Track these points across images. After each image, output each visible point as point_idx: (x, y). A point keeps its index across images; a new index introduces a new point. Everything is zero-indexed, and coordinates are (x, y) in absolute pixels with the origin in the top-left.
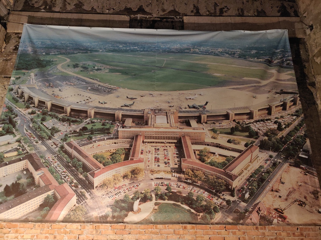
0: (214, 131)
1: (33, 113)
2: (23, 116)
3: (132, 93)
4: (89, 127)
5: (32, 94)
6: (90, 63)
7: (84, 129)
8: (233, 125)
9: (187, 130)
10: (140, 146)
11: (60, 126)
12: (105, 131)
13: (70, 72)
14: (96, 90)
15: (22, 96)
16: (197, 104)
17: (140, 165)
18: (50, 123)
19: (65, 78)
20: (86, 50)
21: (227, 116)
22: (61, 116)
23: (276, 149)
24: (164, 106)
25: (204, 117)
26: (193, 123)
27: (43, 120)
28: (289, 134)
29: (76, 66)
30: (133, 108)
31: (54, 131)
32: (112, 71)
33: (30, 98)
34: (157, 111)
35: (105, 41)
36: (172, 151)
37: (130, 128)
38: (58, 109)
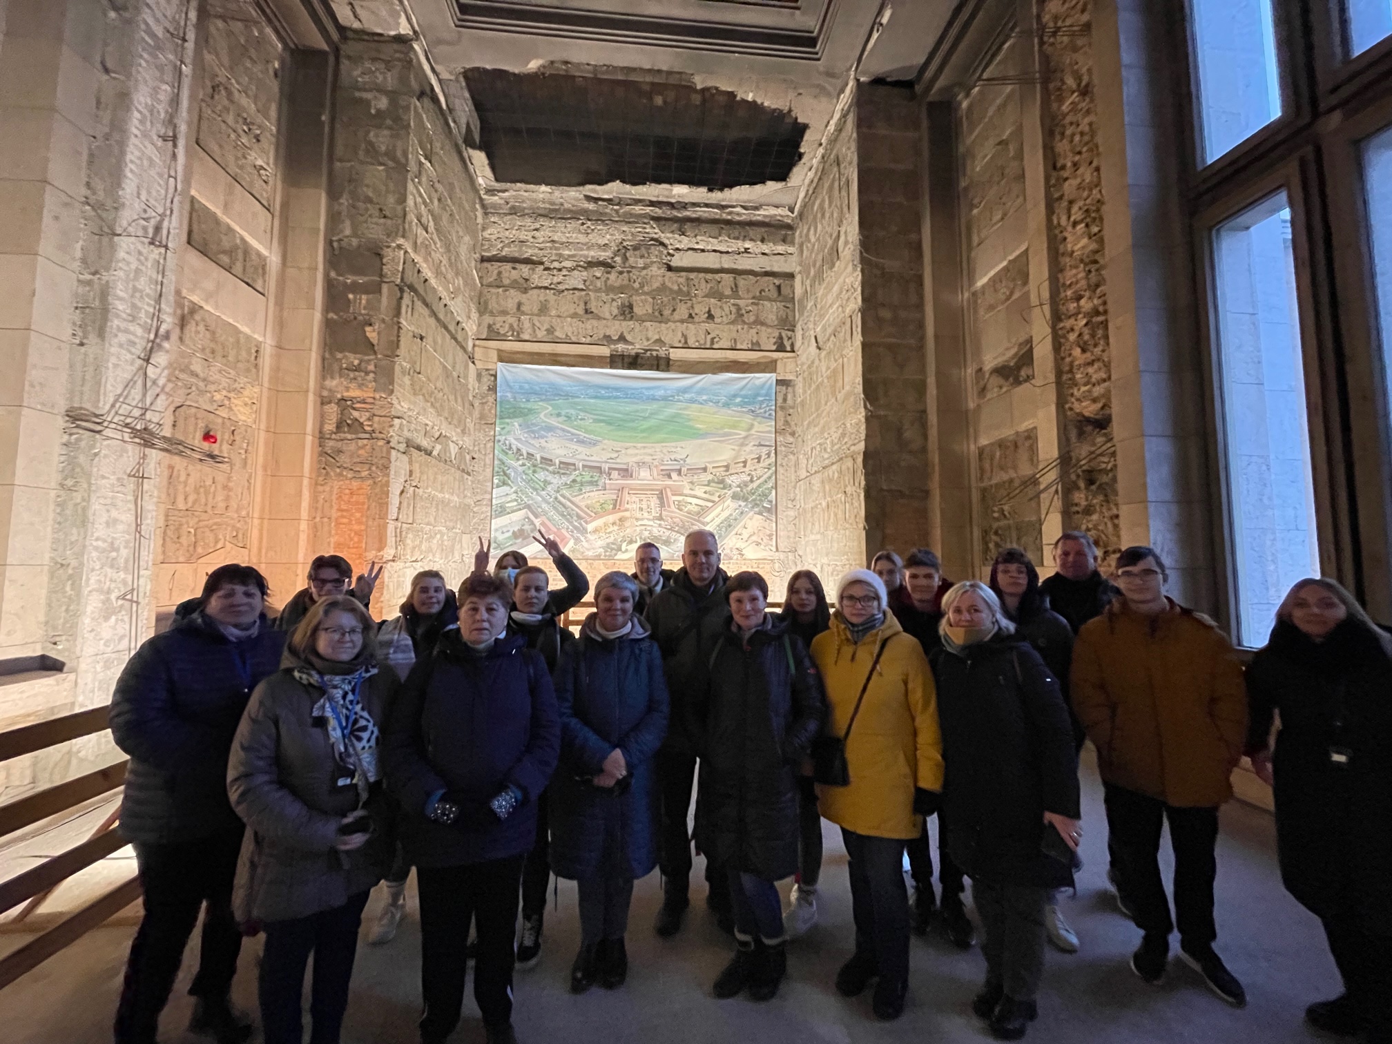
0: (692, 483)
1: (523, 465)
2: (515, 469)
3: (618, 445)
4: (579, 479)
5: (520, 446)
6: (573, 412)
7: (574, 481)
8: (710, 477)
9: (669, 482)
10: (627, 497)
11: (550, 478)
12: (593, 483)
13: (553, 422)
14: (581, 442)
15: (510, 448)
16: (678, 457)
17: (627, 514)
18: (541, 475)
19: (550, 429)
20: (567, 396)
21: (705, 469)
22: (551, 469)
23: (746, 500)
24: (648, 459)
25: (684, 470)
26: (674, 475)
27: (534, 472)
28: (759, 486)
29: (559, 415)
30: (618, 460)
31: (546, 483)
32: (596, 421)
33: (519, 450)
34: (641, 464)
35: (587, 385)
36: (654, 501)
37: (617, 480)
38: (547, 461)
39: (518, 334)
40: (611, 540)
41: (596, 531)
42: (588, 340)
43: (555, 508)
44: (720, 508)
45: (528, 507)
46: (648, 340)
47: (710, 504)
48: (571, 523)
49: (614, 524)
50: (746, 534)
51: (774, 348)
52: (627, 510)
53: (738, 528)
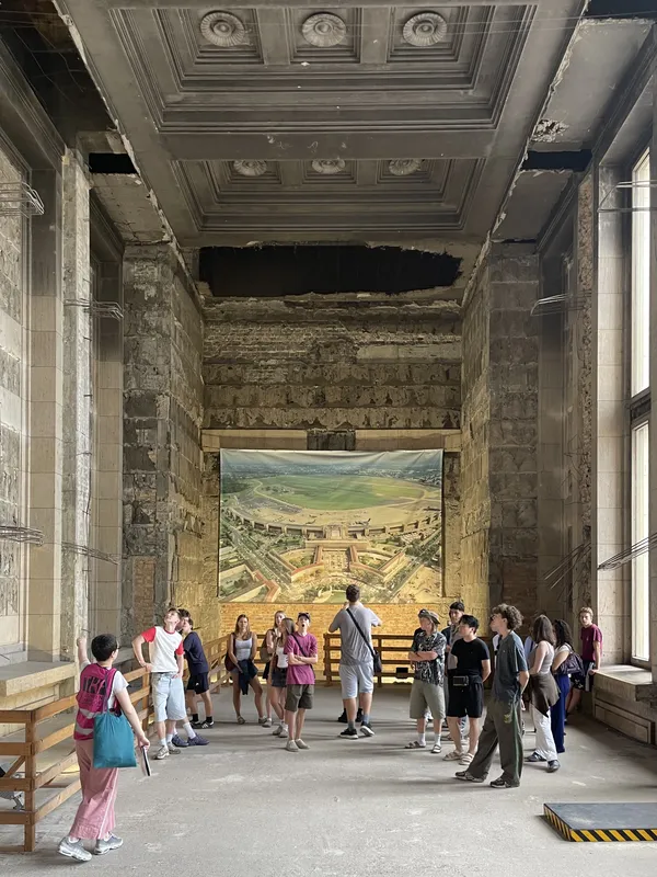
0: (374, 542)
1: (242, 529)
2: (235, 532)
3: (314, 512)
4: (284, 540)
5: (239, 514)
6: (279, 486)
7: (281, 541)
8: (388, 536)
9: (355, 541)
10: (321, 554)
11: (263, 539)
12: (296, 543)
13: (264, 494)
14: (285, 510)
15: (232, 516)
16: (363, 521)
17: (322, 567)
18: (256, 537)
19: (261, 500)
20: (274, 473)
21: (384, 530)
22: (263, 532)
23: (417, 555)
24: (338, 523)
25: (367, 531)
26: (359, 536)
27: (250, 534)
28: (428, 543)
29: (268, 489)
30: (315, 524)
31: (259, 543)
32: (297, 493)
33: (238, 517)
34: (332, 527)
35: (289, 464)
36: (343, 557)
37: (313, 540)
38: (259, 526)
39: (235, 423)
40: (309, 588)
41: (297, 581)
42: (290, 425)
43: (266, 563)
44: (396, 563)
45: (246, 562)
46: (338, 423)
47: (388, 559)
48: (279, 575)
49: (312, 575)
50: (417, 583)
51: (442, 425)
52: (321, 564)
53: (411, 578)
